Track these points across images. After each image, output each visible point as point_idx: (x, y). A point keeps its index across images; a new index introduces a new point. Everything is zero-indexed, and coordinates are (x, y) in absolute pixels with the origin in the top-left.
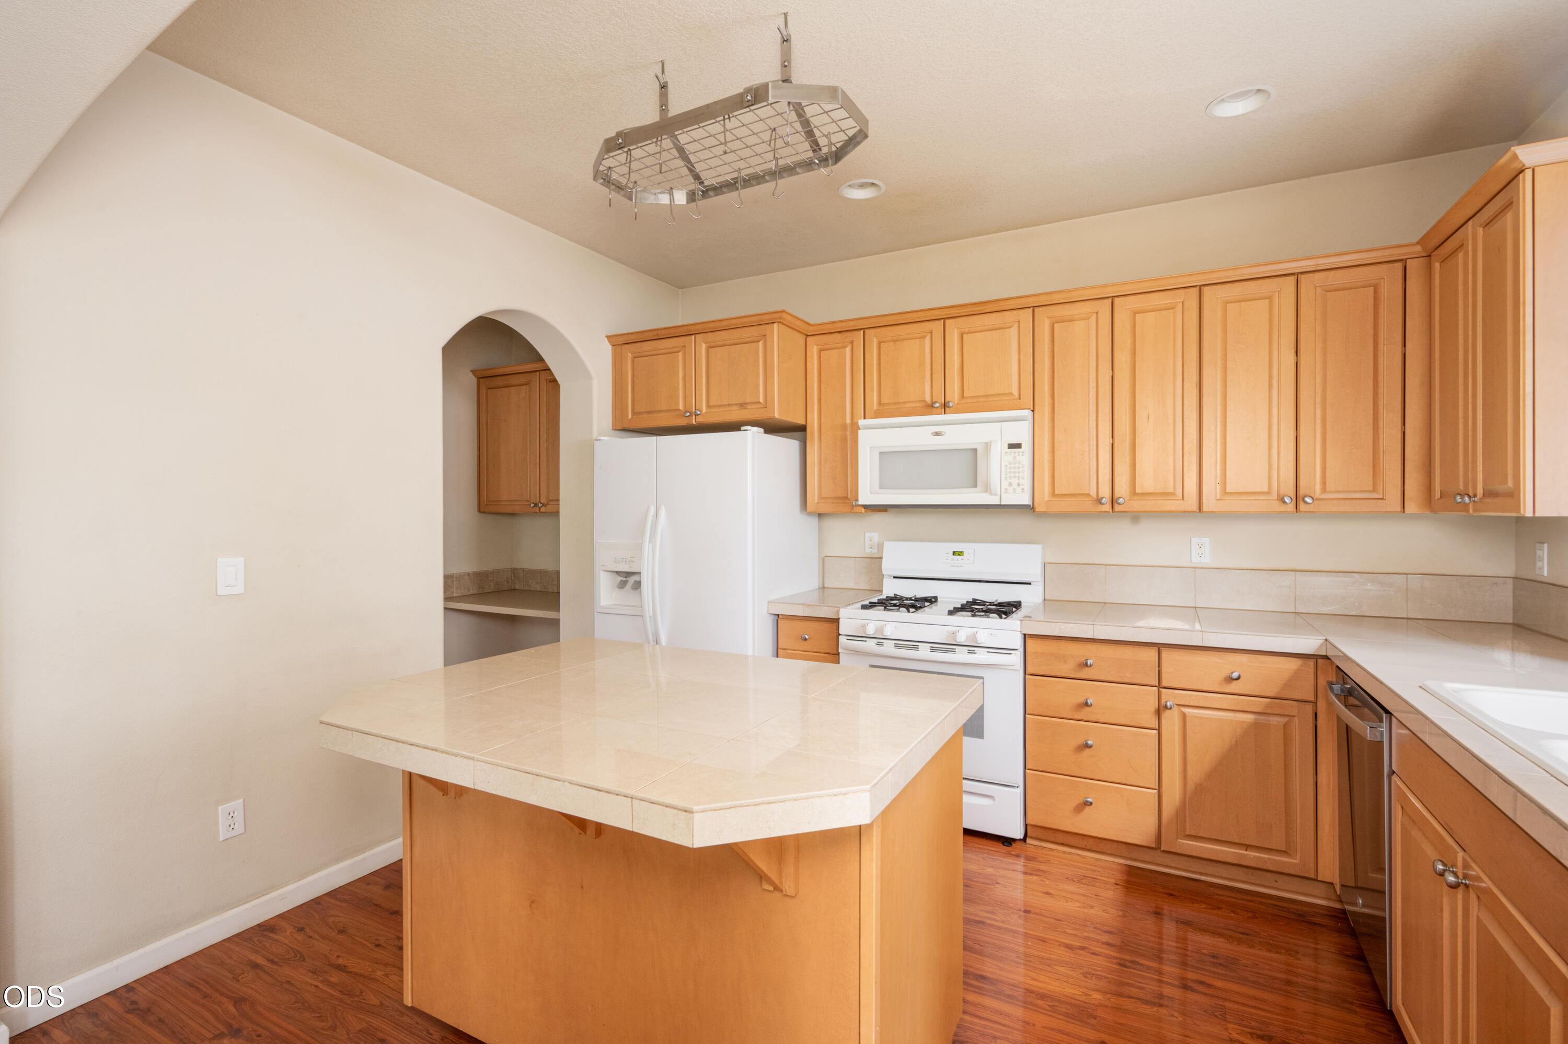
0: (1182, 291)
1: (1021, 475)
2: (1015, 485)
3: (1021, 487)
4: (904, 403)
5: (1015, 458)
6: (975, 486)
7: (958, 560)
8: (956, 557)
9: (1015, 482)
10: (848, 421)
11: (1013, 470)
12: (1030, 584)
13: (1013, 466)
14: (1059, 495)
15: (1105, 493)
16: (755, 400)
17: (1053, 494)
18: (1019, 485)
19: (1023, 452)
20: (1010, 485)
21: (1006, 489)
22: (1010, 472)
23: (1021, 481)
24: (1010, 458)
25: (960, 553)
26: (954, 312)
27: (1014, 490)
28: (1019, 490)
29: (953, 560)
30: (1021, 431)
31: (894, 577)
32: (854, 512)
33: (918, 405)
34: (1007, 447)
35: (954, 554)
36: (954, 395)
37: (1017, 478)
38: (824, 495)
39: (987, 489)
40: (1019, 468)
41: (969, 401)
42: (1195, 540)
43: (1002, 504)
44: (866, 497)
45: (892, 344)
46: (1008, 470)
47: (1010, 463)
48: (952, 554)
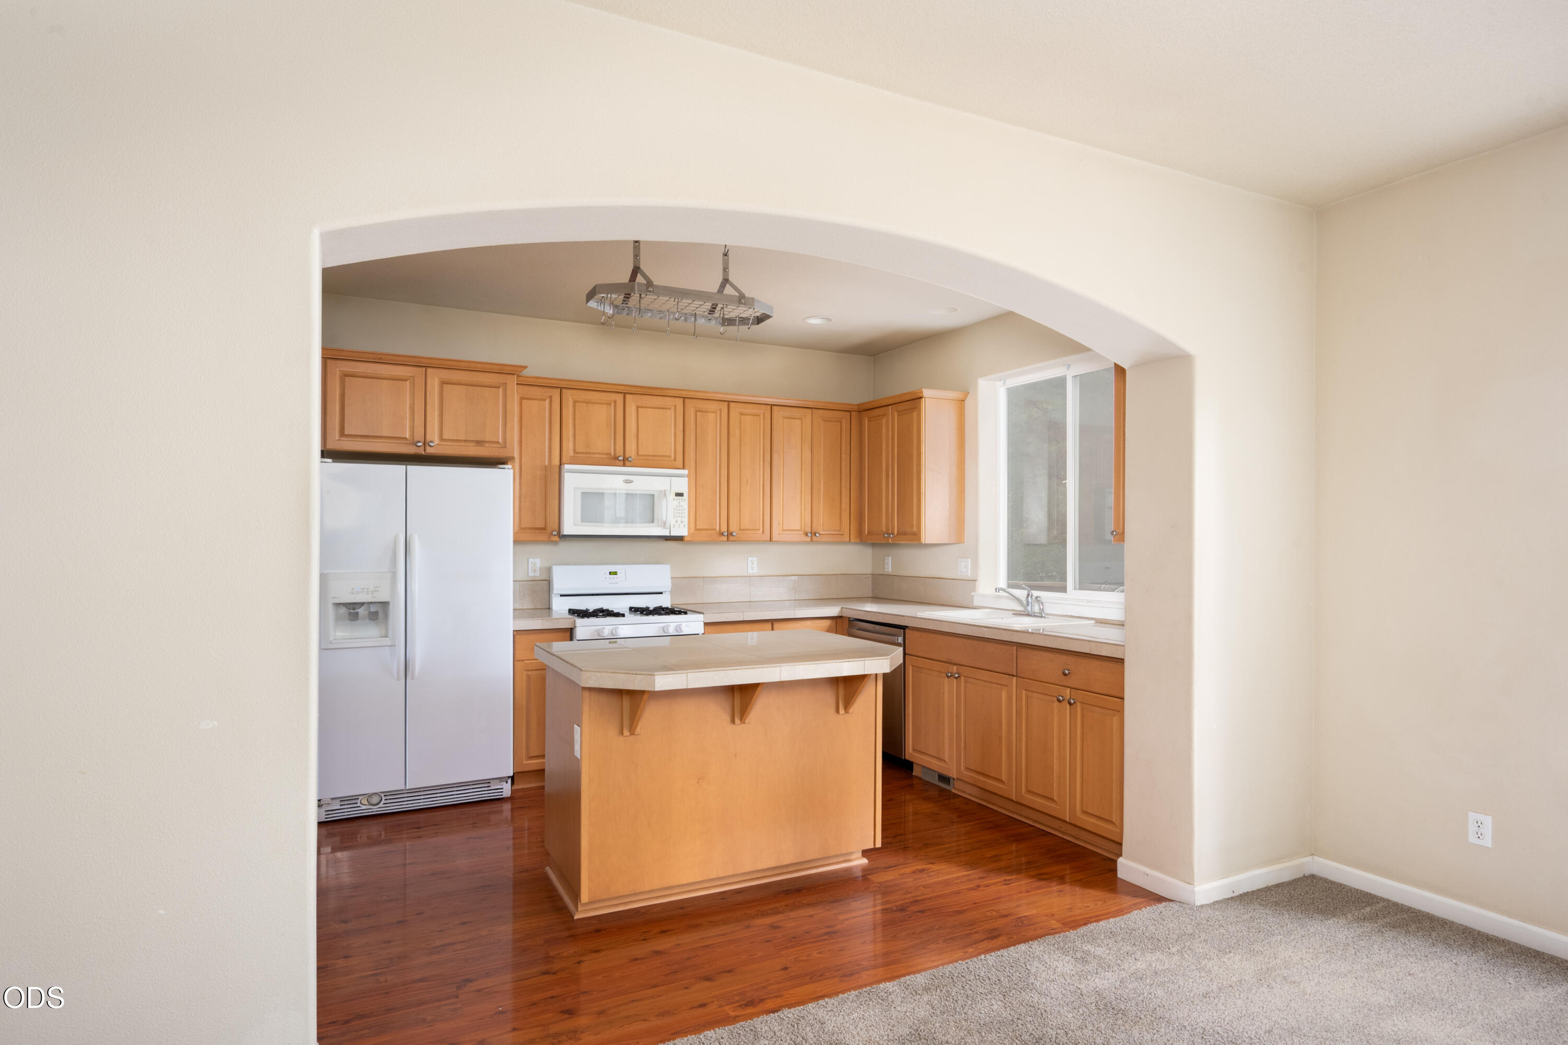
0: (764, 406)
1: (683, 515)
2: (679, 522)
3: (683, 523)
4: (593, 453)
5: (679, 503)
6: (653, 522)
7: (614, 578)
8: (612, 576)
9: (679, 520)
10: (547, 464)
11: (678, 512)
12: (661, 593)
13: (678, 508)
14: (699, 530)
15: (724, 529)
16: (497, 440)
17: (696, 529)
18: (682, 522)
19: (685, 499)
20: (677, 522)
21: (674, 525)
22: (677, 513)
23: (684, 520)
24: (676, 503)
25: (615, 573)
26: (633, 390)
27: (679, 525)
28: (682, 525)
29: (610, 578)
30: (682, 483)
31: (561, 596)
32: (551, 541)
33: (604, 456)
34: (674, 495)
35: (610, 574)
36: (631, 451)
37: (680, 518)
38: (523, 526)
39: (664, 525)
40: (682, 510)
41: (642, 458)
42: (750, 559)
43: (672, 535)
44: (567, 530)
45: (585, 404)
46: (675, 511)
47: (677, 507)
48: (609, 573)
